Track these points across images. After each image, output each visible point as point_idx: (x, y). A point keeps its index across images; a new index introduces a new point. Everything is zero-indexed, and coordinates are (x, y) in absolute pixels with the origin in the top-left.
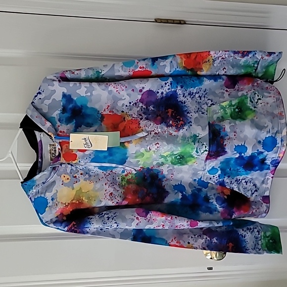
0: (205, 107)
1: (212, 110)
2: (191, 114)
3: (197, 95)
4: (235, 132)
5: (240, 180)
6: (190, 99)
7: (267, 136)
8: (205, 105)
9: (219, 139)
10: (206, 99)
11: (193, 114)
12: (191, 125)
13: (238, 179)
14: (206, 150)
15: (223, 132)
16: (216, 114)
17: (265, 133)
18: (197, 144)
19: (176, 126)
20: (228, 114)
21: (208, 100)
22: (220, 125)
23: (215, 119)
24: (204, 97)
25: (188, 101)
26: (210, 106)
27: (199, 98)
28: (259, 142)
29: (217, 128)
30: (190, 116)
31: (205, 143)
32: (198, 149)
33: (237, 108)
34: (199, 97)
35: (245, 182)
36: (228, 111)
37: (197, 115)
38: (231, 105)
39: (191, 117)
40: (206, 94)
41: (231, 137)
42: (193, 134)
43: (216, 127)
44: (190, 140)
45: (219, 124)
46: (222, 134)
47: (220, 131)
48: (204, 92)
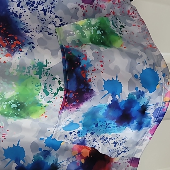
0: (52, 27)
1: (64, 30)
2: (31, 33)
3: (40, 8)
4: (101, 61)
5: (107, 138)
6: (28, 12)
7: (145, 68)
8: (52, 25)
9: (79, 70)
10: (53, 16)
11: (34, 34)
12: (34, 47)
13: (105, 137)
14: (61, 89)
15: (84, 60)
16: (69, 35)
17: (141, 64)
18: (44, 78)
19: (7, 46)
20: (87, 38)
21: (56, 17)
22: (78, 51)
23: (70, 43)
24: (51, 11)
25: (25, 14)
26: (58, 27)
27: (43, 12)
28: (136, 76)
29: (75, 54)
30: (30, 36)
31: (57, 77)
32: (47, 85)
33: (99, 29)
34: (43, 10)
35: (114, 143)
36: (87, 33)
37: (41, 35)
38: (89, 26)
39: (32, 37)
40: (53, 7)
41: (97, 67)
42: (37, 61)
43: (73, 52)
44: (31, 71)
45: (76, 48)
46: (83, 63)
47: (80, 59)
48: (52, 4)
